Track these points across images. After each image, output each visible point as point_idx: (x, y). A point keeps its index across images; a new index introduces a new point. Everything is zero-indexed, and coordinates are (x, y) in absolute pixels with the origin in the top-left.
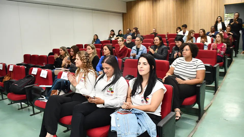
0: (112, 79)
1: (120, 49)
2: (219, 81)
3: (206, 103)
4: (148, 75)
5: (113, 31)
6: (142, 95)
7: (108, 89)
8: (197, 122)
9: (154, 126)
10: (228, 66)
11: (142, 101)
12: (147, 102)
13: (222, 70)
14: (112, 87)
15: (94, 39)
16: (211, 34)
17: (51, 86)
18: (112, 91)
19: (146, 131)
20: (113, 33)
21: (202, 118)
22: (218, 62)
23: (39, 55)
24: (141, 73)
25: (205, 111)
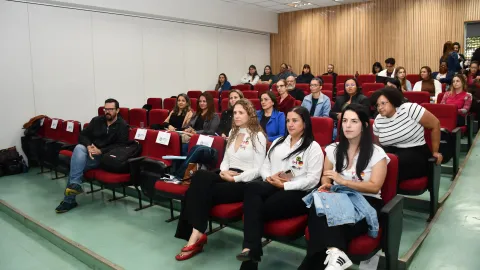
0: (299, 143)
1: (282, 100)
2: (461, 160)
3: (441, 193)
4: (359, 138)
5: (253, 67)
6: (353, 169)
7: (294, 158)
8: (429, 221)
9: (374, 212)
10: (474, 136)
11: (354, 178)
12: (361, 179)
13: (464, 142)
14: (300, 155)
15: (220, 82)
16: (440, 76)
17: (184, 158)
18: (301, 163)
19: (365, 219)
20: (254, 71)
21: (436, 215)
22: (458, 126)
23: (131, 109)
24: (348, 136)
25: (440, 205)
